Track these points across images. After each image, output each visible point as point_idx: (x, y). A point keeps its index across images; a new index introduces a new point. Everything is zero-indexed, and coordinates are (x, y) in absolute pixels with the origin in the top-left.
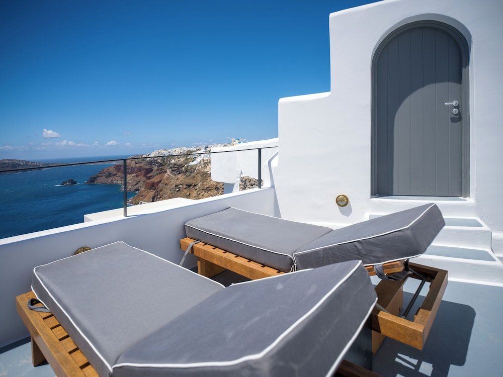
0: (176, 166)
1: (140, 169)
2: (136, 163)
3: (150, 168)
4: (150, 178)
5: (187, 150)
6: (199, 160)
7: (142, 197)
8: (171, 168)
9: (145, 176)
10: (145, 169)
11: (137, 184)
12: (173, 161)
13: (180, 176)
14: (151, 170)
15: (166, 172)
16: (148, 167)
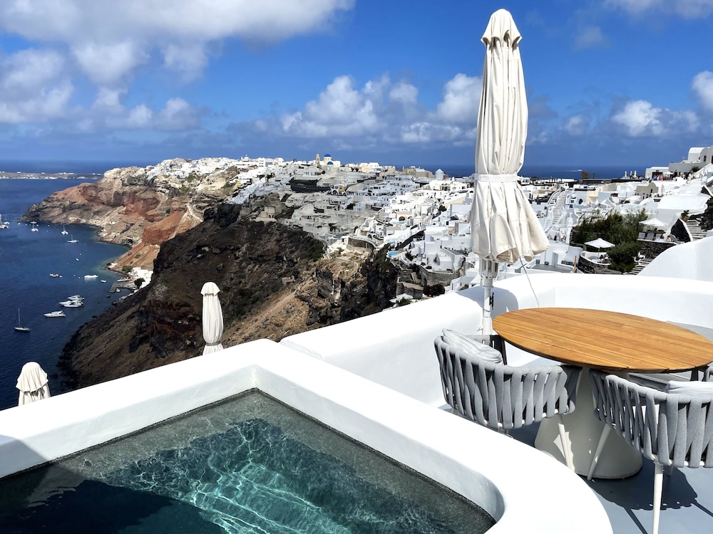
0: (206, 199)
1: (134, 198)
3: (153, 199)
4: (153, 219)
6: (246, 194)
7: (137, 257)
8: (195, 202)
9: (143, 213)
10: (144, 200)
11: (127, 230)
12: (200, 188)
14: (155, 202)
15: (185, 210)
16: (148, 195)
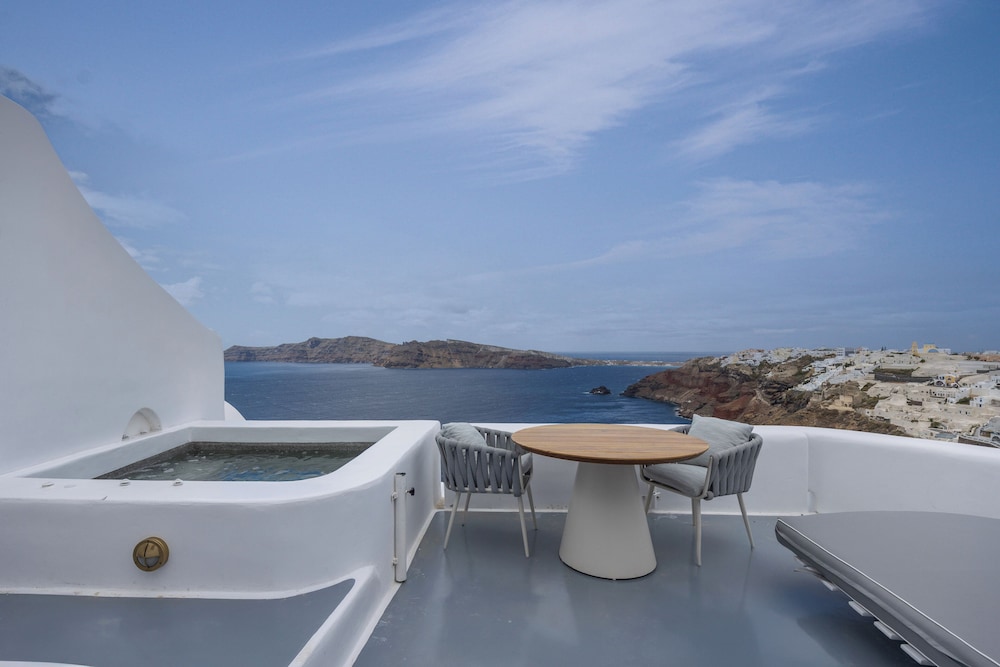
0: (776, 385)
1: (708, 382)
2: (701, 371)
3: (725, 383)
4: (723, 401)
5: (804, 355)
6: (818, 382)
8: (766, 387)
9: (715, 395)
10: (716, 384)
11: (700, 408)
12: (770, 375)
13: (775, 409)
14: (727, 386)
15: (754, 394)
16: (721, 380)
